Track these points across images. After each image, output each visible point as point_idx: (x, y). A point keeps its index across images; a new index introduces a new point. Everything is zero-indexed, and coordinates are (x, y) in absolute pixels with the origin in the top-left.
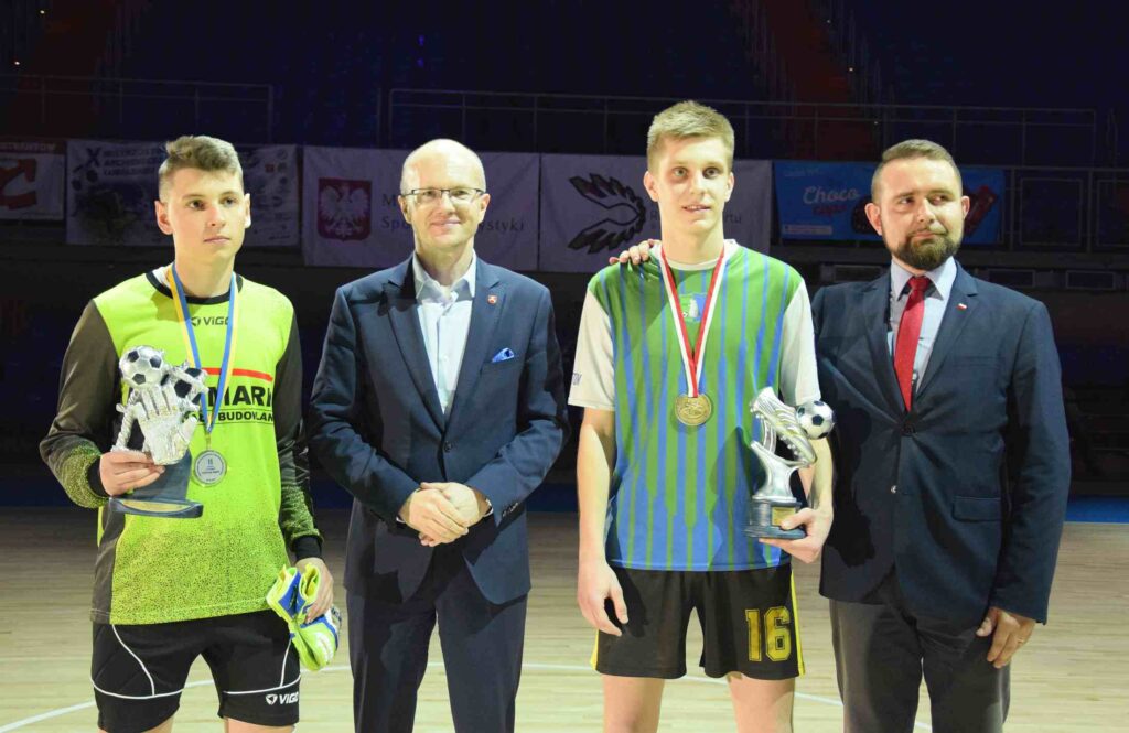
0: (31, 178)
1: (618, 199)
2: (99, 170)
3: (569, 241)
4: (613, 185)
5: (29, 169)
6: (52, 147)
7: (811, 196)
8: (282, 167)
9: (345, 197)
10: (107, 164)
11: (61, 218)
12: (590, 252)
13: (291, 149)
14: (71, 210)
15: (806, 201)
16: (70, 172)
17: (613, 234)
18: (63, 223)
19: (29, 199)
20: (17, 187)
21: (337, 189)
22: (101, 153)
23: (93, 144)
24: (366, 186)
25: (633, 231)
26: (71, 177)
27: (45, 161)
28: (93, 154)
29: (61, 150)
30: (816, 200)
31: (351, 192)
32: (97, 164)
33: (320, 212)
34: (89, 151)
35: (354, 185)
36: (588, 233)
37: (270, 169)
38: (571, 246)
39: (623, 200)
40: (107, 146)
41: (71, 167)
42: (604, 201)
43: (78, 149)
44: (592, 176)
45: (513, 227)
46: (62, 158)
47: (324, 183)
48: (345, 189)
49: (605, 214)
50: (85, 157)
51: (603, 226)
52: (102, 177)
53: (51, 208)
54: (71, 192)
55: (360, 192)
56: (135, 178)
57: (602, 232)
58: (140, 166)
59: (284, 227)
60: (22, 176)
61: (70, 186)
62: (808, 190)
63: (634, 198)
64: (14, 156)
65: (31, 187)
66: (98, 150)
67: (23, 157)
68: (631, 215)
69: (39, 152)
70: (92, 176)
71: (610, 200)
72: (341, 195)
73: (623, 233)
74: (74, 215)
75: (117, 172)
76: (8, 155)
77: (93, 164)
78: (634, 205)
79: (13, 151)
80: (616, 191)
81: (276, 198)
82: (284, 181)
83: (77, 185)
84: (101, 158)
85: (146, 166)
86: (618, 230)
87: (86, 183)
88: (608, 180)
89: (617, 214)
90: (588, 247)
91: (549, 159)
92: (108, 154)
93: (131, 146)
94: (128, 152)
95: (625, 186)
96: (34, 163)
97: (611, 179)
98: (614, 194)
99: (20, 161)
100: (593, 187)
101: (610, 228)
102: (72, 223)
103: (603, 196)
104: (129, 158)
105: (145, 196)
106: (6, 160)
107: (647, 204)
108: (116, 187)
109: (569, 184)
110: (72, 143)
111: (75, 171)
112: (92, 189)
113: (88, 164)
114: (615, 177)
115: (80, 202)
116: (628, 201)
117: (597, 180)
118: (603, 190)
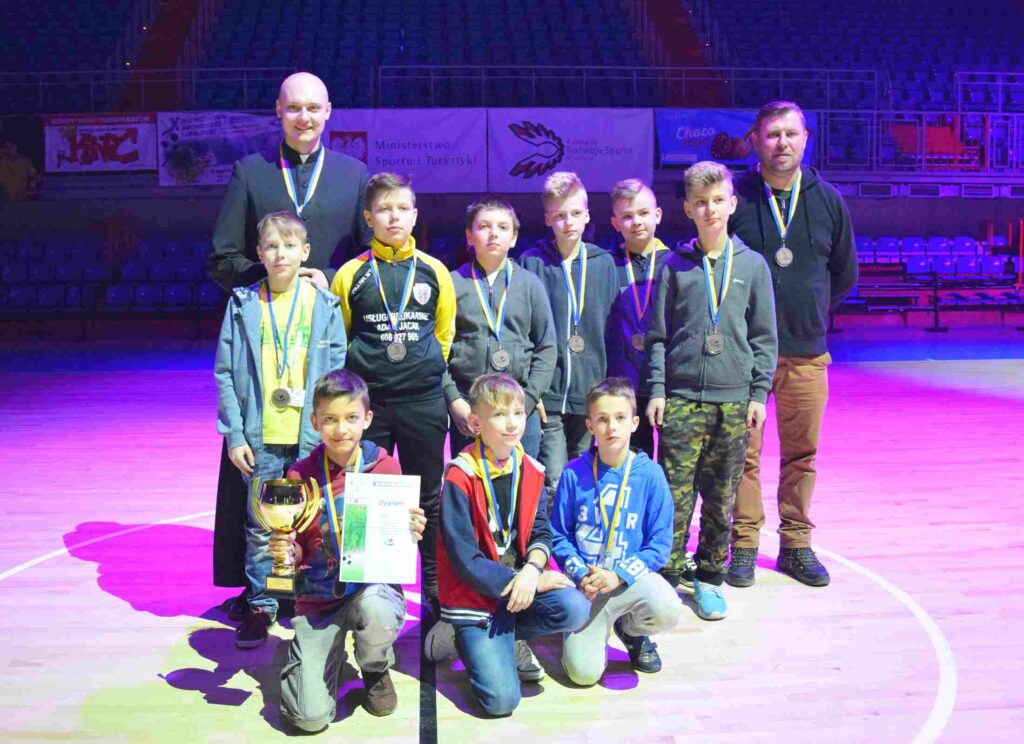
0: (134, 141)
1: (544, 138)
2: (179, 133)
3: (509, 170)
4: (539, 129)
5: (133, 135)
6: (147, 119)
7: (682, 134)
9: (349, 144)
10: (184, 128)
11: (155, 168)
12: (525, 177)
14: (161, 163)
15: (678, 137)
16: (160, 134)
17: (541, 165)
18: (156, 172)
19: (133, 156)
20: (126, 148)
21: (343, 139)
22: (180, 121)
23: (174, 115)
24: (364, 136)
25: (555, 162)
26: (160, 140)
27: (143, 129)
28: (174, 122)
29: (154, 120)
30: (686, 136)
31: (352, 141)
32: (178, 129)
34: (172, 120)
35: (355, 135)
36: (523, 163)
38: (510, 173)
39: (548, 140)
40: (183, 115)
41: (160, 132)
42: (533, 140)
43: (164, 119)
44: (524, 122)
45: (469, 162)
46: (154, 125)
47: (333, 135)
48: (349, 138)
49: (535, 150)
50: (170, 125)
51: (534, 159)
52: (181, 138)
53: (148, 161)
54: (161, 149)
55: (359, 140)
56: (205, 136)
57: (533, 163)
58: (206, 129)
60: (129, 141)
61: (160, 145)
62: (680, 129)
63: (555, 138)
64: (123, 126)
65: (135, 147)
66: (178, 119)
67: (134, 126)
68: (553, 150)
69: (139, 123)
70: (174, 137)
71: (538, 140)
72: (346, 142)
73: (548, 164)
74: (163, 166)
75: (191, 134)
76: (119, 126)
77: (174, 129)
78: (555, 142)
79: (122, 123)
80: (542, 133)
83: (165, 144)
84: (180, 125)
85: (210, 128)
86: (545, 161)
87: (170, 141)
88: (536, 125)
89: (542, 150)
90: (523, 174)
91: (494, 112)
92: (184, 121)
93: (201, 115)
94: (198, 120)
95: (548, 129)
96: (135, 131)
97: (539, 125)
98: (540, 135)
99: (127, 130)
100: (525, 130)
101: (538, 160)
102: (162, 172)
103: (533, 137)
104: (198, 123)
105: (211, 150)
106: (117, 129)
107: (564, 142)
108: (190, 144)
109: (508, 129)
110: (161, 116)
111: (163, 134)
112: (175, 147)
113: (172, 129)
114: (542, 123)
115: (168, 156)
116: (551, 140)
117: (529, 126)
118: (532, 133)
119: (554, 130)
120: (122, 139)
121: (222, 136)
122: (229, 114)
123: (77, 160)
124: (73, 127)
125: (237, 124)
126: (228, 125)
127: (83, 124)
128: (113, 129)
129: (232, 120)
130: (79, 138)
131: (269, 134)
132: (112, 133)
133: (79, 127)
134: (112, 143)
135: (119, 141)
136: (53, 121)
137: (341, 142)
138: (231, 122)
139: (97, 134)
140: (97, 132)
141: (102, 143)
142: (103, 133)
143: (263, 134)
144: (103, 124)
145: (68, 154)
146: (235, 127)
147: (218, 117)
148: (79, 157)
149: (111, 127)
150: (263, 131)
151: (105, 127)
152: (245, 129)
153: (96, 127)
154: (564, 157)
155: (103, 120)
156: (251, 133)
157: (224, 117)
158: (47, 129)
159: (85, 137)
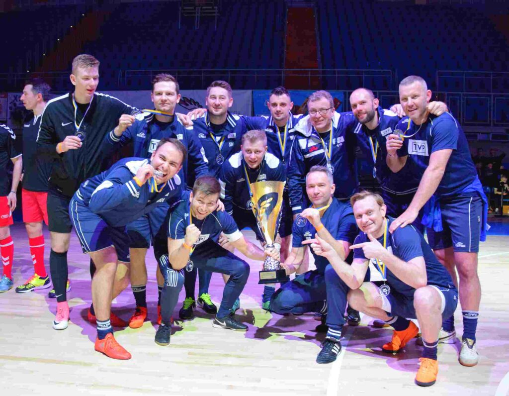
1: (193, 106)
2: (17, 103)
4: (191, 101)
6: (3, 96)
11: (5, 120)
14: (8, 117)
26: (9, 105)
29: (6, 96)
32: (17, 101)
34: (14, 96)
39: (195, 107)
43: (11, 96)
44: (183, 97)
46: (6, 99)
50: (13, 98)
52: (18, 105)
54: (9, 110)
61: (8, 109)
66: (17, 95)
70: (15, 105)
71: (191, 107)
74: (10, 119)
80: (193, 103)
83: (11, 108)
87: (14, 107)
88: (189, 99)
95: (196, 101)
97: (191, 99)
98: (191, 104)
100: (184, 102)
102: (9, 122)
103: (187, 105)
110: (9, 94)
111: (10, 103)
112: (15, 109)
113: (14, 101)
114: (192, 98)
115: (12, 113)
116: (197, 107)
117: (186, 100)
118: (187, 103)
119: (199, 102)
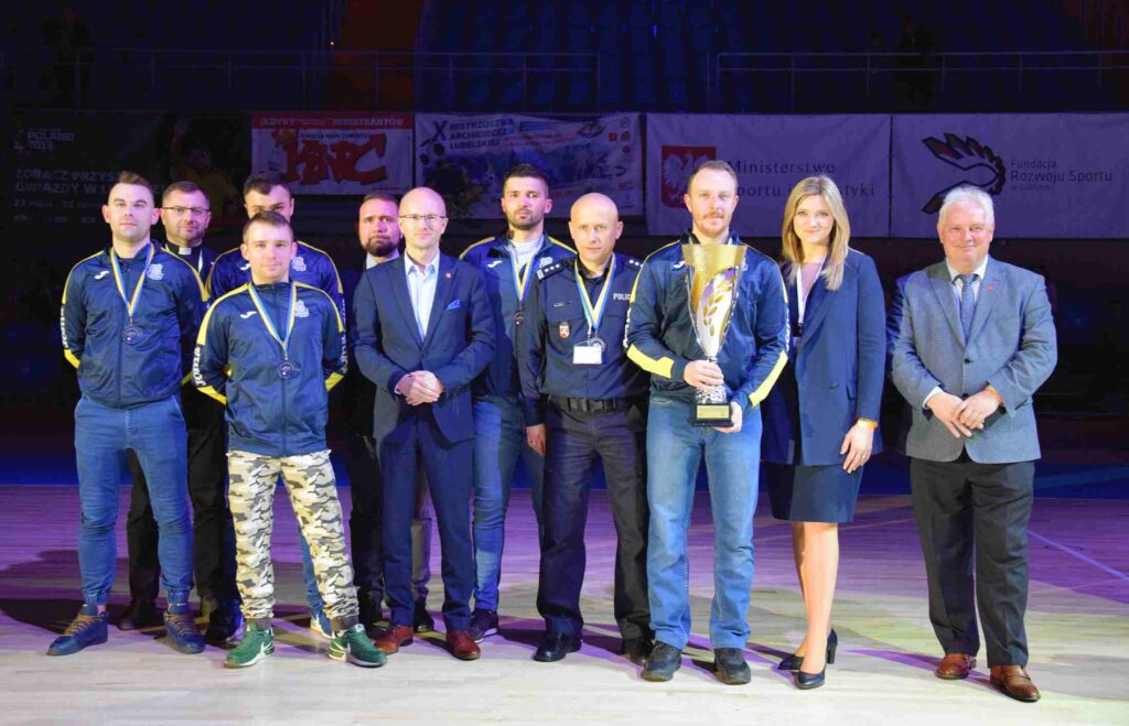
0: (381, 153)
1: (976, 159)
2: (446, 144)
3: (922, 207)
4: (969, 145)
5: (379, 144)
6: (400, 122)
8: (626, 136)
9: (689, 164)
10: (453, 137)
13: (634, 116)
16: (418, 145)
19: (380, 175)
20: (368, 162)
21: (682, 157)
22: (447, 126)
23: (440, 118)
24: (711, 152)
25: (991, 192)
27: (394, 136)
28: (440, 129)
29: (410, 125)
31: (695, 160)
32: (444, 138)
33: (664, 180)
34: (436, 124)
35: (698, 152)
37: (613, 137)
38: (924, 210)
39: (981, 160)
40: (453, 119)
41: (419, 141)
42: (961, 162)
43: (425, 123)
44: (946, 135)
45: (863, 191)
46: (411, 131)
47: (667, 151)
48: (689, 156)
49: (960, 175)
50: (433, 131)
52: (448, 150)
53: (400, 182)
54: (420, 166)
55: (704, 159)
56: (483, 150)
58: (485, 139)
59: (628, 198)
60: (373, 152)
61: (418, 160)
63: (992, 159)
64: (366, 131)
65: (381, 162)
66: (445, 122)
67: (380, 132)
68: (991, 176)
69: (389, 127)
70: (439, 149)
71: (965, 161)
72: (685, 162)
75: (463, 145)
76: (359, 131)
77: (439, 138)
78: (993, 165)
79: (364, 127)
80: (974, 151)
81: (619, 167)
82: (627, 150)
83: (425, 159)
84: (447, 132)
85: (491, 138)
87: (434, 156)
88: (964, 140)
89: (973, 175)
91: (903, 120)
92: (453, 127)
93: (476, 118)
94: (474, 125)
95: (983, 145)
96: (383, 137)
97: (969, 139)
98: (971, 154)
99: (371, 137)
100: (947, 147)
103: (959, 156)
104: (475, 130)
105: (490, 168)
106: (358, 136)
107: (1006, 164)
108: (463, 160)
109: (923, 145)
110: (420, 117)
111: (423, 145)
112: (439, 163)
113: (435, 138)
114: (972, 136)
115: (430, 175)
116: (987, 161)
117: (953, 141)
118: (959, 150)
119: (991, 147)
120: (364, 150)
121: (509, 149)
122: (518, 119)
123: (298, 178)
124: (292, 130)
125: (530, 133)
126: (516, 134)
127: (306, 127)
128: (351, 136)
129: (523, 126)
130: (301, 146)
131: (576, 147)
132: (350, 140)
133: (302, 131)
134: (348, 154)
135: (360, 152)
136: (265, 121)
137: (678, 160)
138: (521, 130)
139: (327, 141)
140: (328, 137)
141: (334, 155)
142: (336, 141)
143: (567, 147)
144: (337, 127)
145: (284, 170)
146: (526, 137)
147: (503, 123)
148: (300, 173)
149: (350, 132)
150: (567, 143)
151: (338, 131)
152: (542, 140)
153: (329, 132)
154: (1005, 186)
155: (336, 122)
156: (552, 147)
157: (511, 122)
158: (255, 132)
159: (312, 145)
